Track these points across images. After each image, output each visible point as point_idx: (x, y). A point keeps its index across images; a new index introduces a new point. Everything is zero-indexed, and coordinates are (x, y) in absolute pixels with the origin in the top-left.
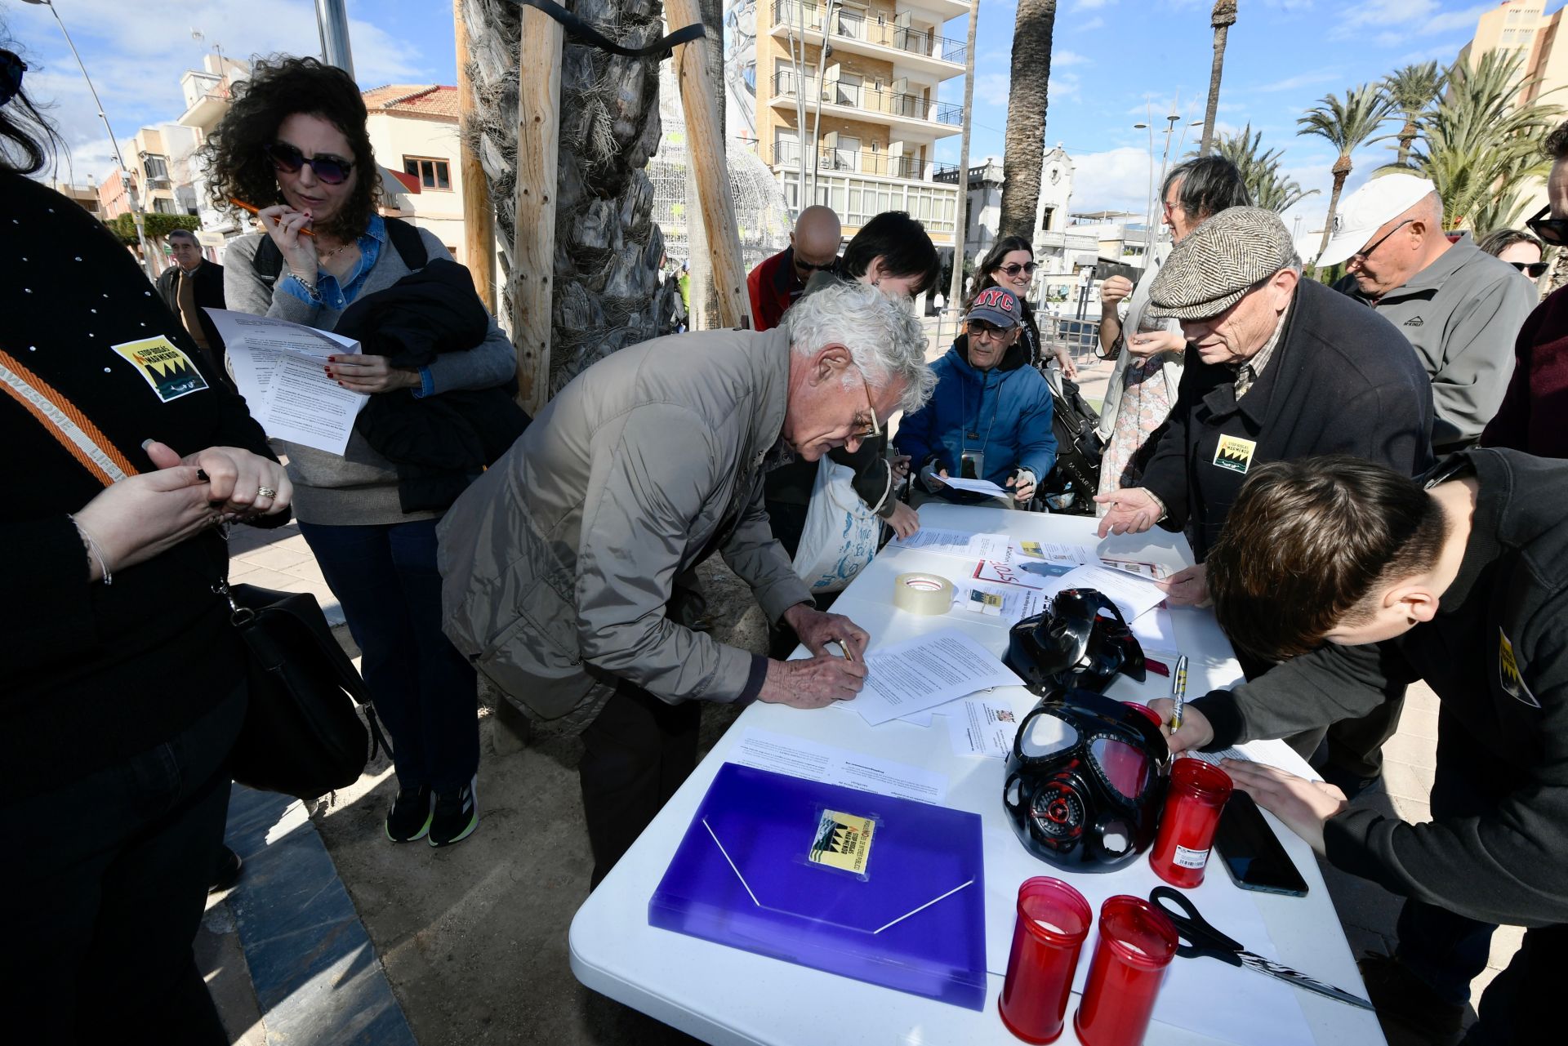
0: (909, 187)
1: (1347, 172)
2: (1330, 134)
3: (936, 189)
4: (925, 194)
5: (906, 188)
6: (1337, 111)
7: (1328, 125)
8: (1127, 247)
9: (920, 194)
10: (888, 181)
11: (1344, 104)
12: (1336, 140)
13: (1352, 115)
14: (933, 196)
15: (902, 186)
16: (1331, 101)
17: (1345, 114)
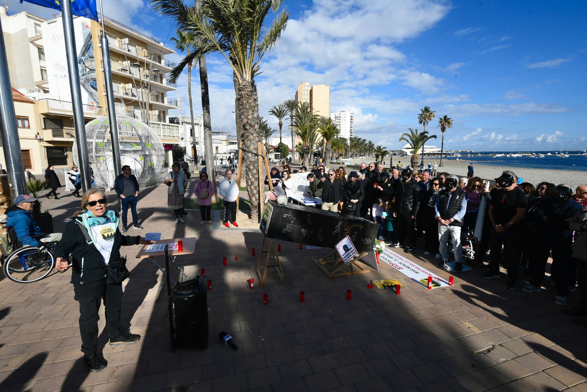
0: (162, 125)
1: (282, 125)
2: (276, 115)
3: (171, 126)
4: (168, 127)
5: (161, 125)
6: (277, 110)
7: (275, 113)
8: (229, 142)
9: (166, 127)
10: (155, 123)
11: (278, 108)
12: (278, 117)
13: (280, 112)
14: (171, 128)
15: (160, 124)
16: (275, 108)
17: (279, 111)
